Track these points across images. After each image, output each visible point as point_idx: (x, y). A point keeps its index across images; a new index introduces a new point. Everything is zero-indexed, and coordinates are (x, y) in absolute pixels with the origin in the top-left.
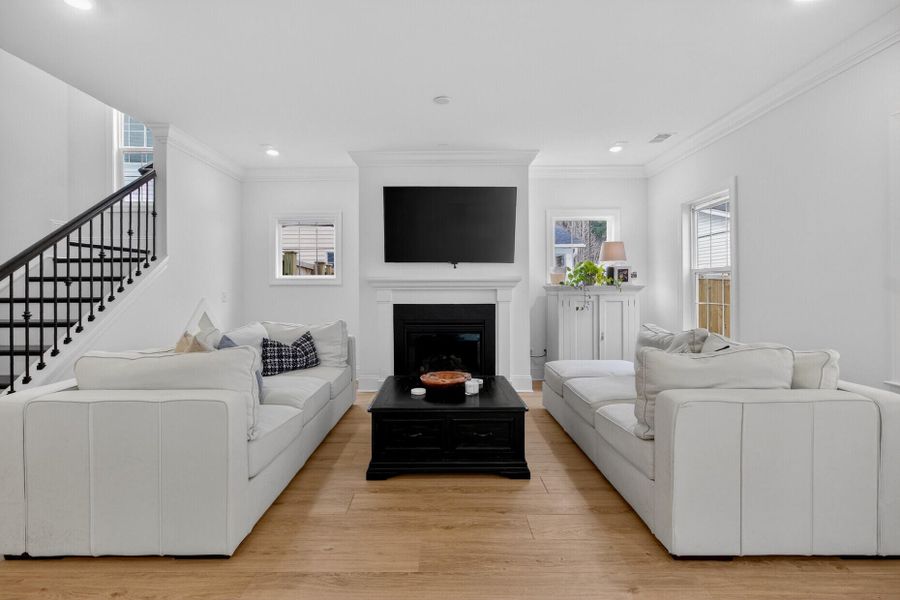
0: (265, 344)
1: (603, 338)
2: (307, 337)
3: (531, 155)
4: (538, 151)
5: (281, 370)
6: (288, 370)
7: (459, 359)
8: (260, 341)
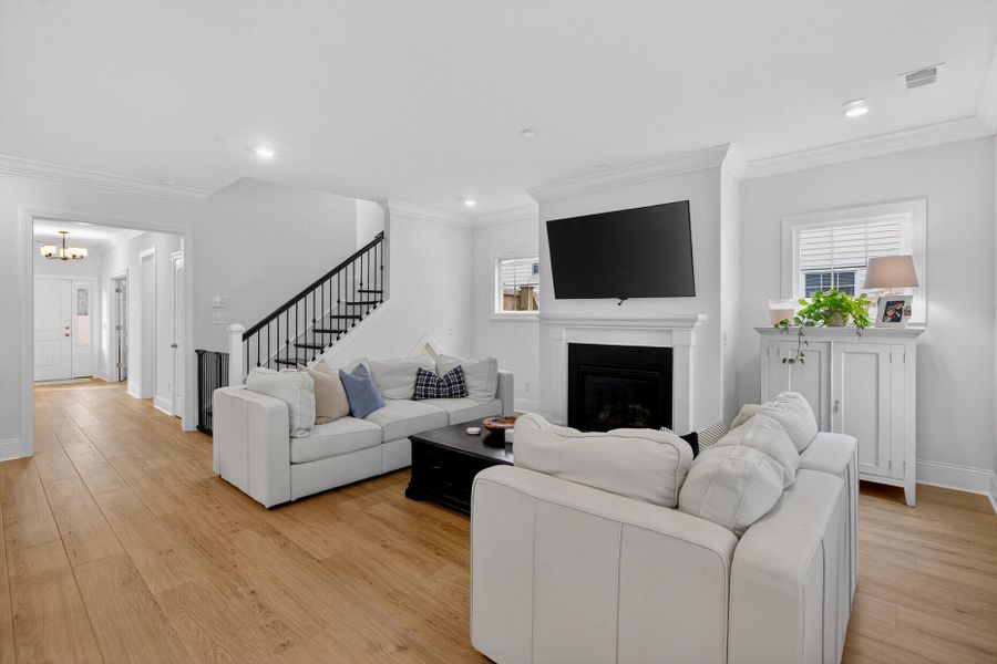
0: (420, 373)
1: (836, 409)
2: (458, 371)
3: (720, 152)
4: (729, 144)
5: (426, 397)
6: (432, 397)
7: (647, 411)
8: (416, 370)
